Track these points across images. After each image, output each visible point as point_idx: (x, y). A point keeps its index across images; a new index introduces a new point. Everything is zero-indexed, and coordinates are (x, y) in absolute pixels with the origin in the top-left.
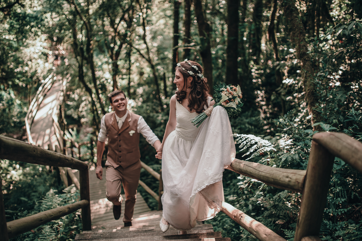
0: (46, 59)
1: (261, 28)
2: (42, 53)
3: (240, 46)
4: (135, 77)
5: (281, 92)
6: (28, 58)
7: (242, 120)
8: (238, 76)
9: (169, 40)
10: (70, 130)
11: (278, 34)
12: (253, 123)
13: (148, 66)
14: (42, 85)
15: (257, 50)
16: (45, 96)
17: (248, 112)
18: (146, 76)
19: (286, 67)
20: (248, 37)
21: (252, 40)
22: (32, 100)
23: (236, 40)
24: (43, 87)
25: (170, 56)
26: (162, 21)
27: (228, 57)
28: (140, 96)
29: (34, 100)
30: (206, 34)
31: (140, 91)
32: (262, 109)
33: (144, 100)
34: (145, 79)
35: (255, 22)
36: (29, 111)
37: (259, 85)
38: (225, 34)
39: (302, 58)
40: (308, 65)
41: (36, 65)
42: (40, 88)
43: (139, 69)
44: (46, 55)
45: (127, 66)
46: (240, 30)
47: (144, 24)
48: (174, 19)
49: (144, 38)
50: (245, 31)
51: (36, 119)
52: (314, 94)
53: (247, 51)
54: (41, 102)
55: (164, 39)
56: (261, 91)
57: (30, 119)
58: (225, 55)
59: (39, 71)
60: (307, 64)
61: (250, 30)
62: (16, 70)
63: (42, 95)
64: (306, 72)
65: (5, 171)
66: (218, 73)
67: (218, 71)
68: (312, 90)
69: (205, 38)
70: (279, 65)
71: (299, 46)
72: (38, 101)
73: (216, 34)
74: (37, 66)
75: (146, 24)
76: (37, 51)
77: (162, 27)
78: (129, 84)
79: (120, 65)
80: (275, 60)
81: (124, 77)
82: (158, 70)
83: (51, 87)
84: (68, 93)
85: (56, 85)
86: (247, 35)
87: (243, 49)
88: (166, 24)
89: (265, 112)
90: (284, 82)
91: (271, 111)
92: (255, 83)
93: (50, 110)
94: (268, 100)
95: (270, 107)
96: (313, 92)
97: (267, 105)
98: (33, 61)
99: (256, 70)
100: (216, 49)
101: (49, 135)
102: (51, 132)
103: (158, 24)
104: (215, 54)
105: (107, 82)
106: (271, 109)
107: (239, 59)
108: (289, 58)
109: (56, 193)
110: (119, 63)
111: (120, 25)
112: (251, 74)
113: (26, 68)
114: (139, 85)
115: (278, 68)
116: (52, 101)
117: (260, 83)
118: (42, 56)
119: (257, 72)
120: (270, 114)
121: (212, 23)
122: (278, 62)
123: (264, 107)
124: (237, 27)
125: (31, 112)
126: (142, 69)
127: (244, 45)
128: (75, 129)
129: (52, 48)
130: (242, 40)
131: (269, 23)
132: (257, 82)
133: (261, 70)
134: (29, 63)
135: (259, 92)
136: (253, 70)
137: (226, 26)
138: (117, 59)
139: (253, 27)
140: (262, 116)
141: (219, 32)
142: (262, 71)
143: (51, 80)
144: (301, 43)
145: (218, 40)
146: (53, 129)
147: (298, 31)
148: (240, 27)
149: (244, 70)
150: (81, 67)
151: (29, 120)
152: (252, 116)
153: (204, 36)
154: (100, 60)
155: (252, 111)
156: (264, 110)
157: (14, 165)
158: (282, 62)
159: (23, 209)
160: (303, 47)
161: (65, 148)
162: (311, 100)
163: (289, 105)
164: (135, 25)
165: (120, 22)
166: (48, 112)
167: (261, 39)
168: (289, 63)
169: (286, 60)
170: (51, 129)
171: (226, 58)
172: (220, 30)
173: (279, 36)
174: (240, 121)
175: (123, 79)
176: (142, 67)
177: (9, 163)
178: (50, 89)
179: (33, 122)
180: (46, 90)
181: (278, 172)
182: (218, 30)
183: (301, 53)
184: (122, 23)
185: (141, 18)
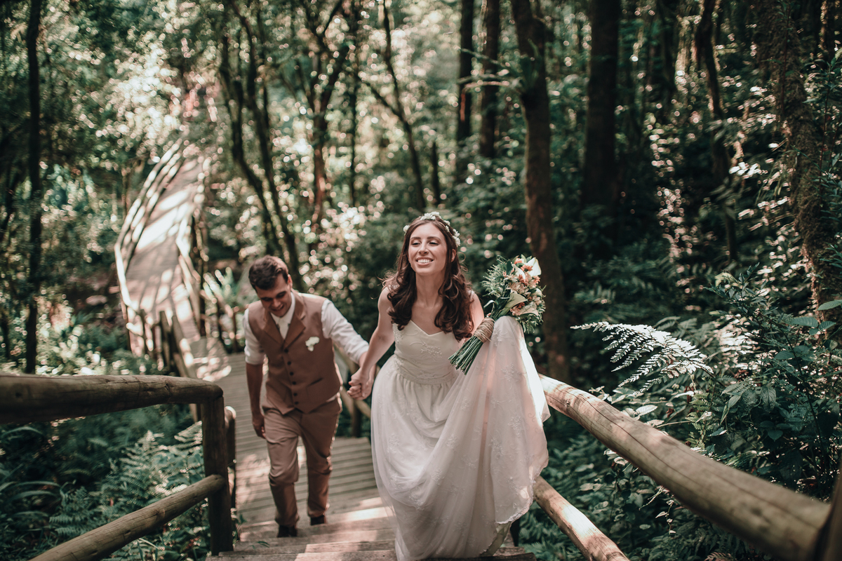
0: (167, 107)
1: (678, 32)
2: (159, 93)
3: (622, 77)
4: (368, 152)
5: (725, 199)
6: (126, 103)
7: (623, 265)
8: (617, 151)
9: (451, 60)
10: (218, 274)
11: (721, 47)
12: (652, 275)
13: (397, 125)
14: (157, 167)
15: (665, 87)
16: (163, 193)
17: (640, 244)
18: (393, 147)
19: (740, 135)
20: (643, 56)
21: (651, 62)
22: (133, 202)
23: (612, 62)
24: (158, 172)
25: (453, 100)
26: (436, 16)
27: (591, 104)
28: (377, 197)
29: (138, 203)
30: (535, 47)
31: (378, 184)
32: (673, 235)
33: (387, 206)
34: (391, 155)
35: (662, 18)
36: (125, 227)
37: (668, 174)
38: (586, 46)
39: (790, 114)
40: (805, 134)
41: (144, 119)
42: (152, 175)
43: (379, 132)
44: (167, 97)
45: (347, 123)
46: (624, 37)
47: (386, 22)
48: (463, 11)
49: (387, 56)
50: (635, 40)
51: (140, 247)
52: (821, 214)
53: (641, 88)
54: (154, 207)
55: (441, 58)
56: (672, 188)
57: (127, 247)
58: (585, 99)
59: (151, 135)
60: (802, 131)
61: (649, 38)
62: (99, 134)
63: (156, 191)
64: (801, 155)
65: (69, 367)
66: (565, 146)
67: (565, 140)
68: (815, 204)
69: (532, 59)
70: (721, 128)
71: (783, 81)
72: (146, 205)
73: (564, 48)
74: (147, 122)
75: (392, 24)
76: (146, 88)
77: (436, 29)
78: (353, 167)
79: (332, 122)
80: (712, 115)
81: (343, 150)
82: (421, 133)
83: (178, 172)
84: (215, 186)
85: (188, 166)
86: (640, 48)
87: (631, 84)
88: (444, 24)
89: (681, 244)
90: (733, 170)
91: (696, 240)
92: (658, 169)
93: (173, 225)
94: (690, 212)
95: (694, 229)
96: (817, 207)
97: (688, 224)
98: (138, 110)
99: (662, 137)
100: (561, 85)
101: (170, 284)
102: (173, 278)
103: (425, 23)
104: (560, 97)
105: (301, 163)
106: (697, 234)
107: (620, 108)
108: (747, 110)
109: (159, 441)
110: (329, 117)
111: (331, 26)
112: (649, 148)
113: (123, 129)
114: (378, 169)
115: (718, 136)
116: (179, 206)
117: (670, 169)
118: (159, 99)
119: (662, 141)
120: (694, 247)
121: (553, 21)
122: (719, 122)
123: (680, 231)
124: (614, 31)
125: (129, 230)
126: (384, 130)
127: (633, 74)
128: (229, 271)
129: (180, 81)
130: (629, 62)
131: (697, 19)
132: (662, 167)
133: (674, 136)
134: (129, 115)
135: (667, 192)
136: (654, 138)
137: (587, 28)
138: (324, 108)
139: (656, 30)
140: (675, 252)
141: (571, 41)
142: (677, 141)
143: (177, 156)
144: (786, 75)
145: (568, 61)
146: (178, 270)
147: (779, 41)
148: (622, 30)
149: (630, 139)
150: (237, 127)
151: (124, 249)
152: (648, 255)
153: (531, 53)
154: (287, 109)
155: (650, 242)
156: (680, 239)
157: (89, 354)
158: (730, 120)
159: (74, 482)
160: (793, 85)
161: (204, 317)
162: (811, 230)
163: (745, 230)
164: (366, 27)
165: (331, 20)
166: (169, 230)
167: (675, 60)
168: (747, 123)
169: (739, 114)
170: (174, 271)
171: (586, 108)
172: (574, 37)
173: (722, 53)
174: (617, 267)
175: (339, 155)
176: (384, 126)
177: (80, 348)
178: (173, 178)
179: (133, 253)
180: (166, 179)
181: (726, 484)
182: (567, 37)
183: (785, 101)
184: (337, 20)
185: (381, 8)
